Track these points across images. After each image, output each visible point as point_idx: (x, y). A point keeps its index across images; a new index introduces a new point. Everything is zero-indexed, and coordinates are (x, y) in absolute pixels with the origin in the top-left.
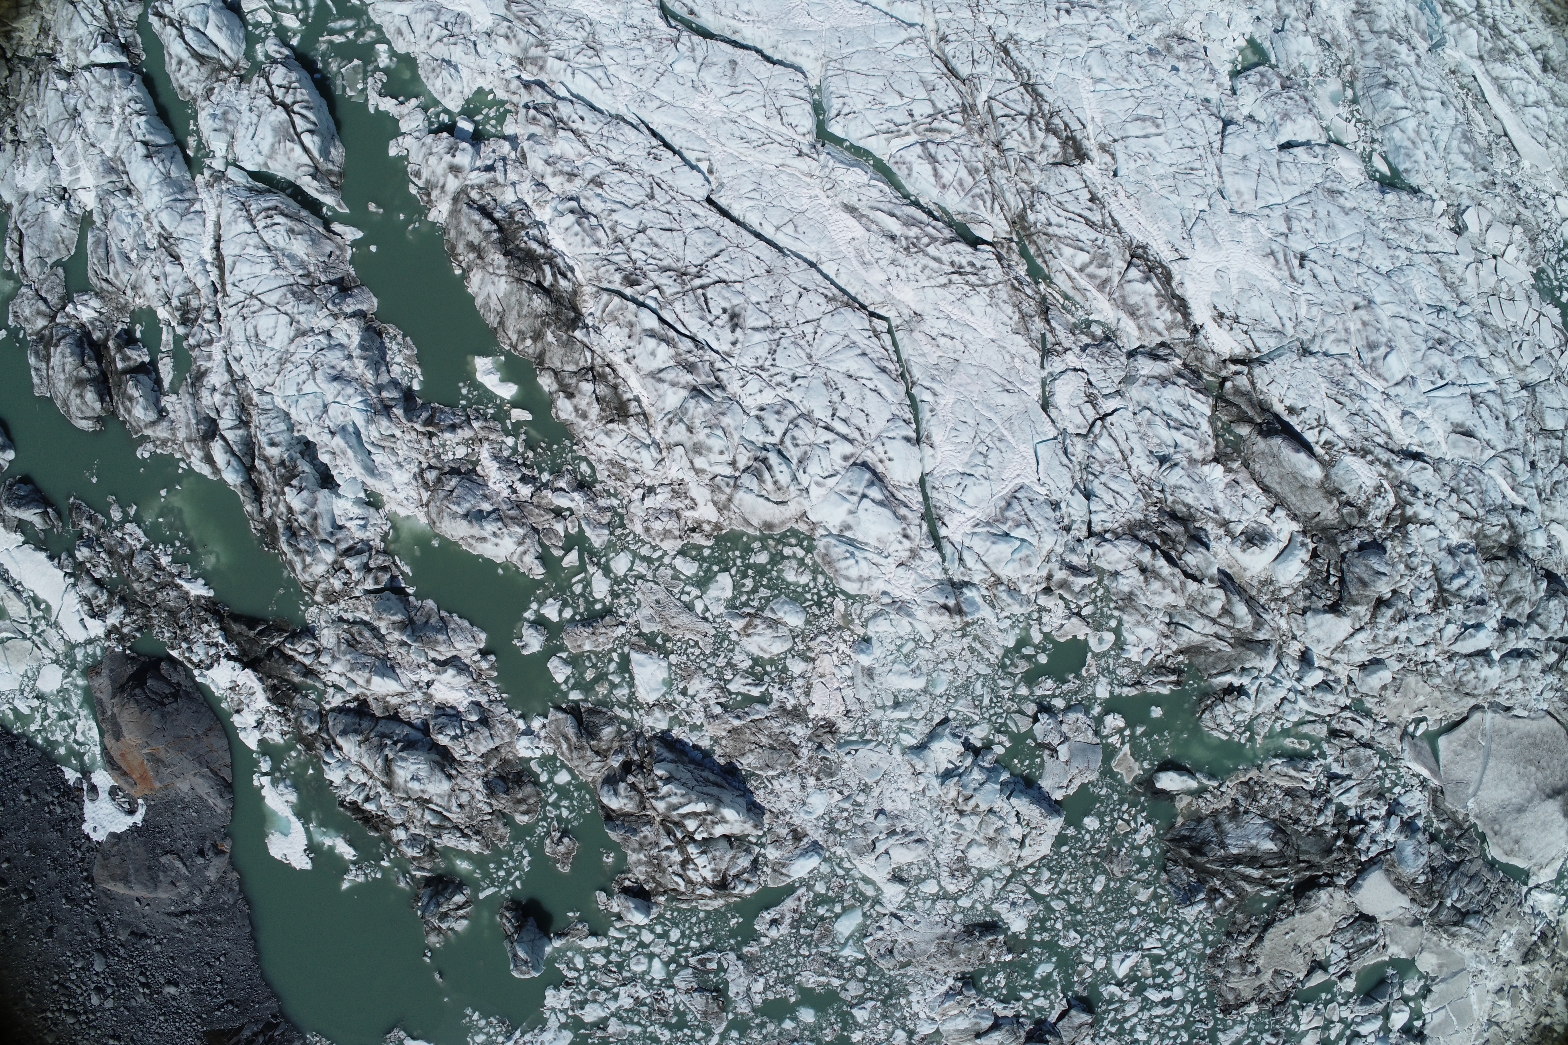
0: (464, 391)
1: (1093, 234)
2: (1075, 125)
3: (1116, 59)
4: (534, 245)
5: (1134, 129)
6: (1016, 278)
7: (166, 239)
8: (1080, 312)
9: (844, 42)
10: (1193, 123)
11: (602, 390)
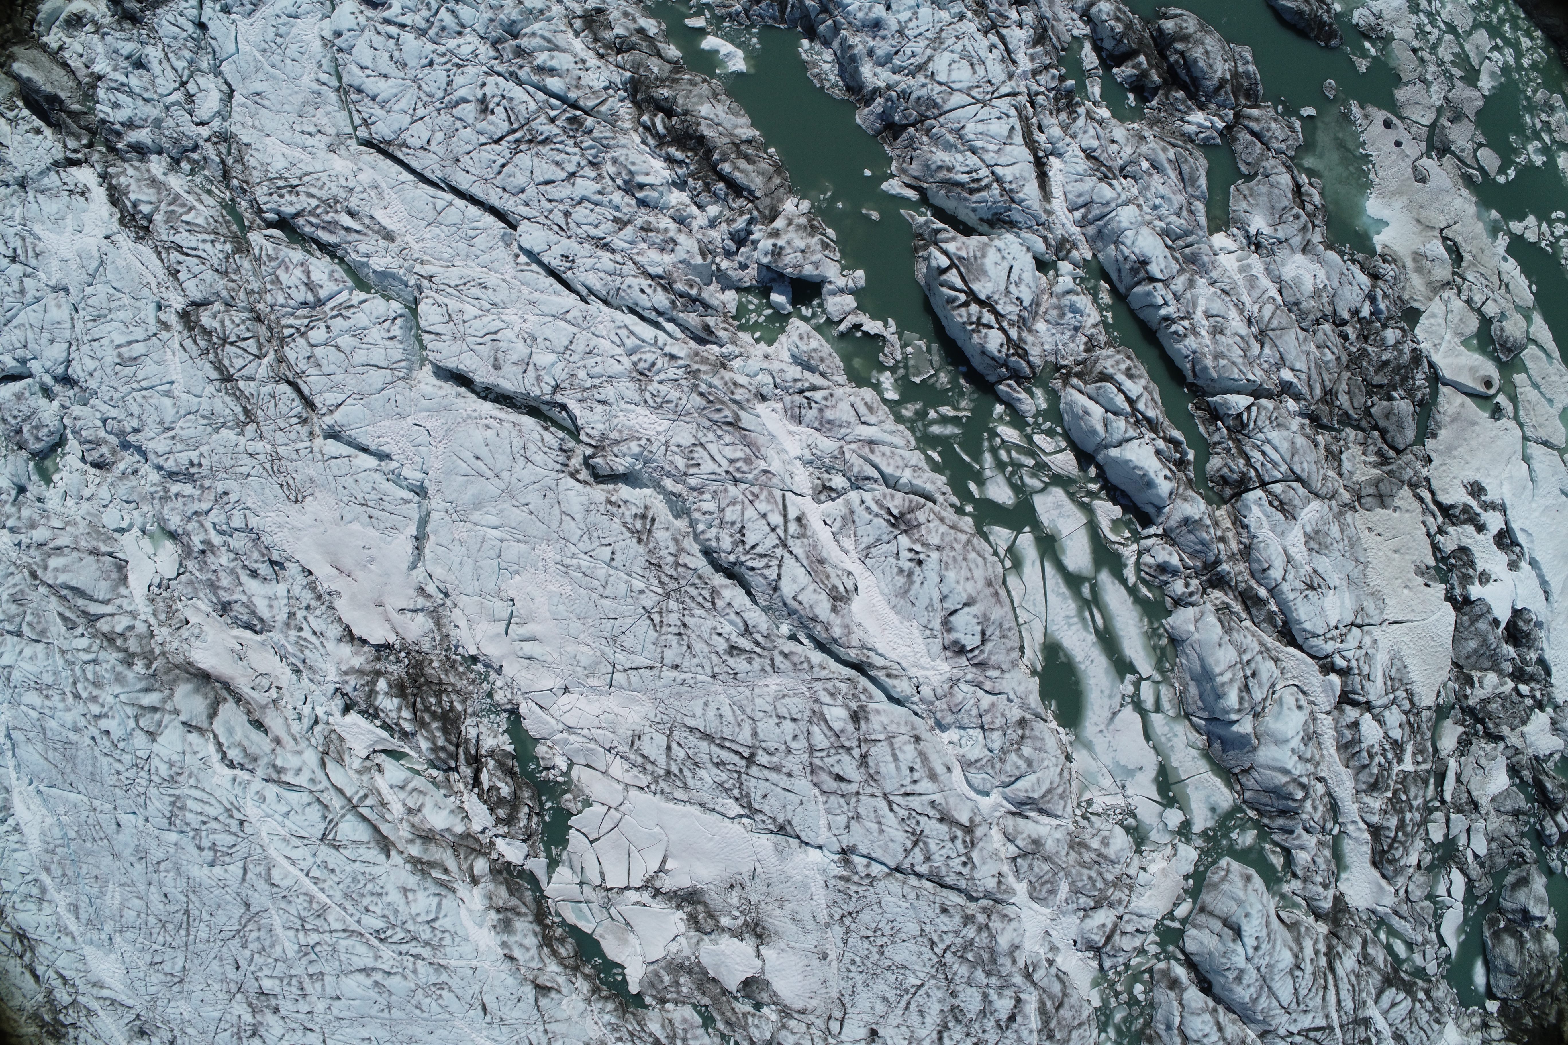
0: (754, 40)
1: (177, 239)
2: (188, 343)
3: (151, 420)
4: (679, 155)
5: (139, 349)
6: (245, 191)
7: (1106, 177)
8: (198, 181)
9: (392, 401)
10: (90, 365)
11: (608, 35)
